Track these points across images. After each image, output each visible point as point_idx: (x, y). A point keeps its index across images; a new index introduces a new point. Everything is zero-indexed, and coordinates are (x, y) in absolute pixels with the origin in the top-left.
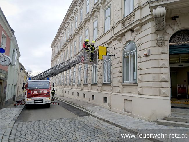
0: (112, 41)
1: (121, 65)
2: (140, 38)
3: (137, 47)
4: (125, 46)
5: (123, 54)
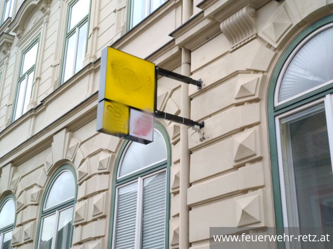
1: (258, 174)
4: (280, 53)
5: (267, 107)
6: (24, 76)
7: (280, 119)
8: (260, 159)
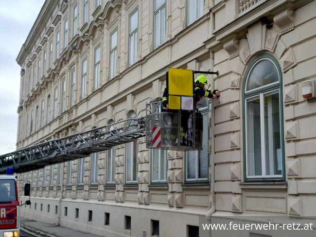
0: (208, 52)
1: (237, 125)
2: (292, 46)
3: (283, 71)
4: (247, 67)
5: (242, 93)
6: (132, 34)
7: (247, 100)
8: (239, 118)
